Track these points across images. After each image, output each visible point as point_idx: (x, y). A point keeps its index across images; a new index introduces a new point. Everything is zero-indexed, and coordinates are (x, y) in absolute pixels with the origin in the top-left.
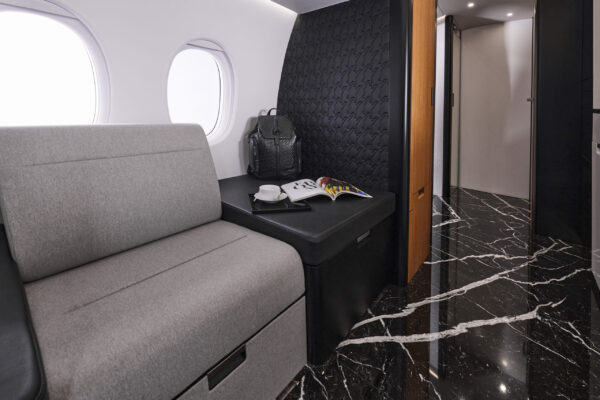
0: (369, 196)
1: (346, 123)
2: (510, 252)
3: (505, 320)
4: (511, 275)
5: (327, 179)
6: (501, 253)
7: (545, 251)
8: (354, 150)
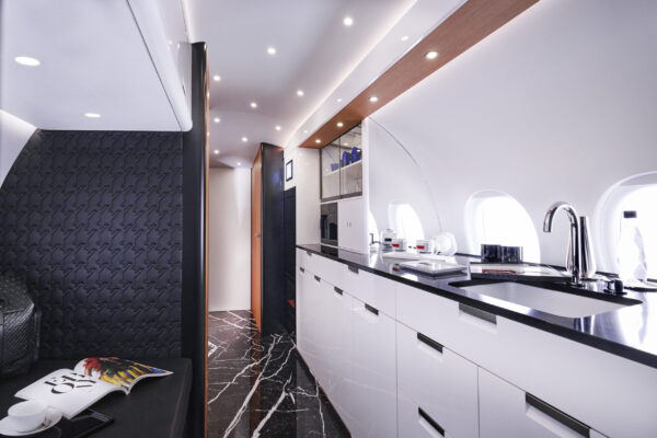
0: (168, 373)
1: (119, 276)
2: (257, 359)
3: (274, 409)
4: (265, 375)
5: (94, 360)
6: (252, 362)
7: (272, 346)
8: (130, 312)
